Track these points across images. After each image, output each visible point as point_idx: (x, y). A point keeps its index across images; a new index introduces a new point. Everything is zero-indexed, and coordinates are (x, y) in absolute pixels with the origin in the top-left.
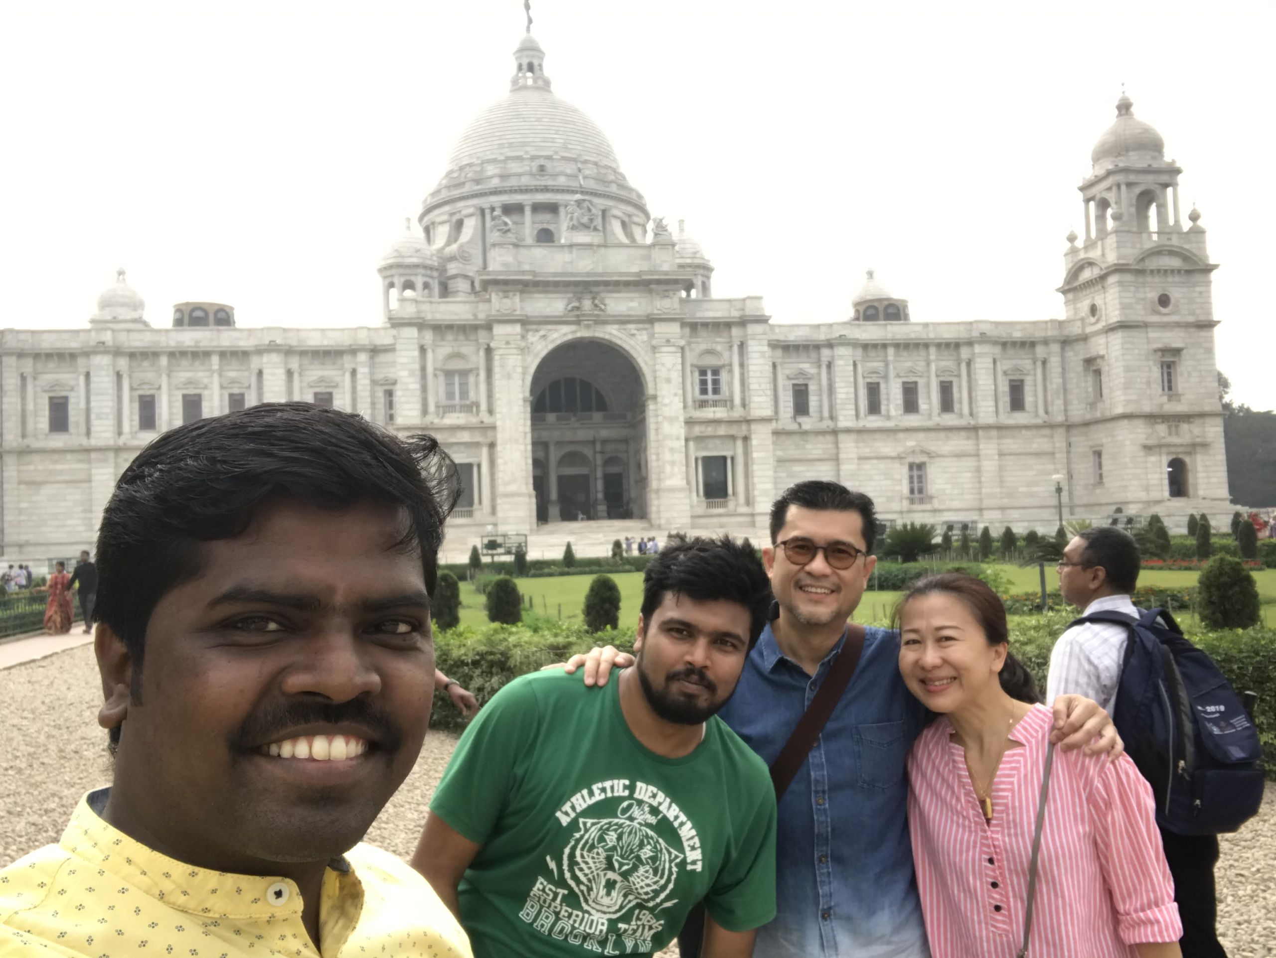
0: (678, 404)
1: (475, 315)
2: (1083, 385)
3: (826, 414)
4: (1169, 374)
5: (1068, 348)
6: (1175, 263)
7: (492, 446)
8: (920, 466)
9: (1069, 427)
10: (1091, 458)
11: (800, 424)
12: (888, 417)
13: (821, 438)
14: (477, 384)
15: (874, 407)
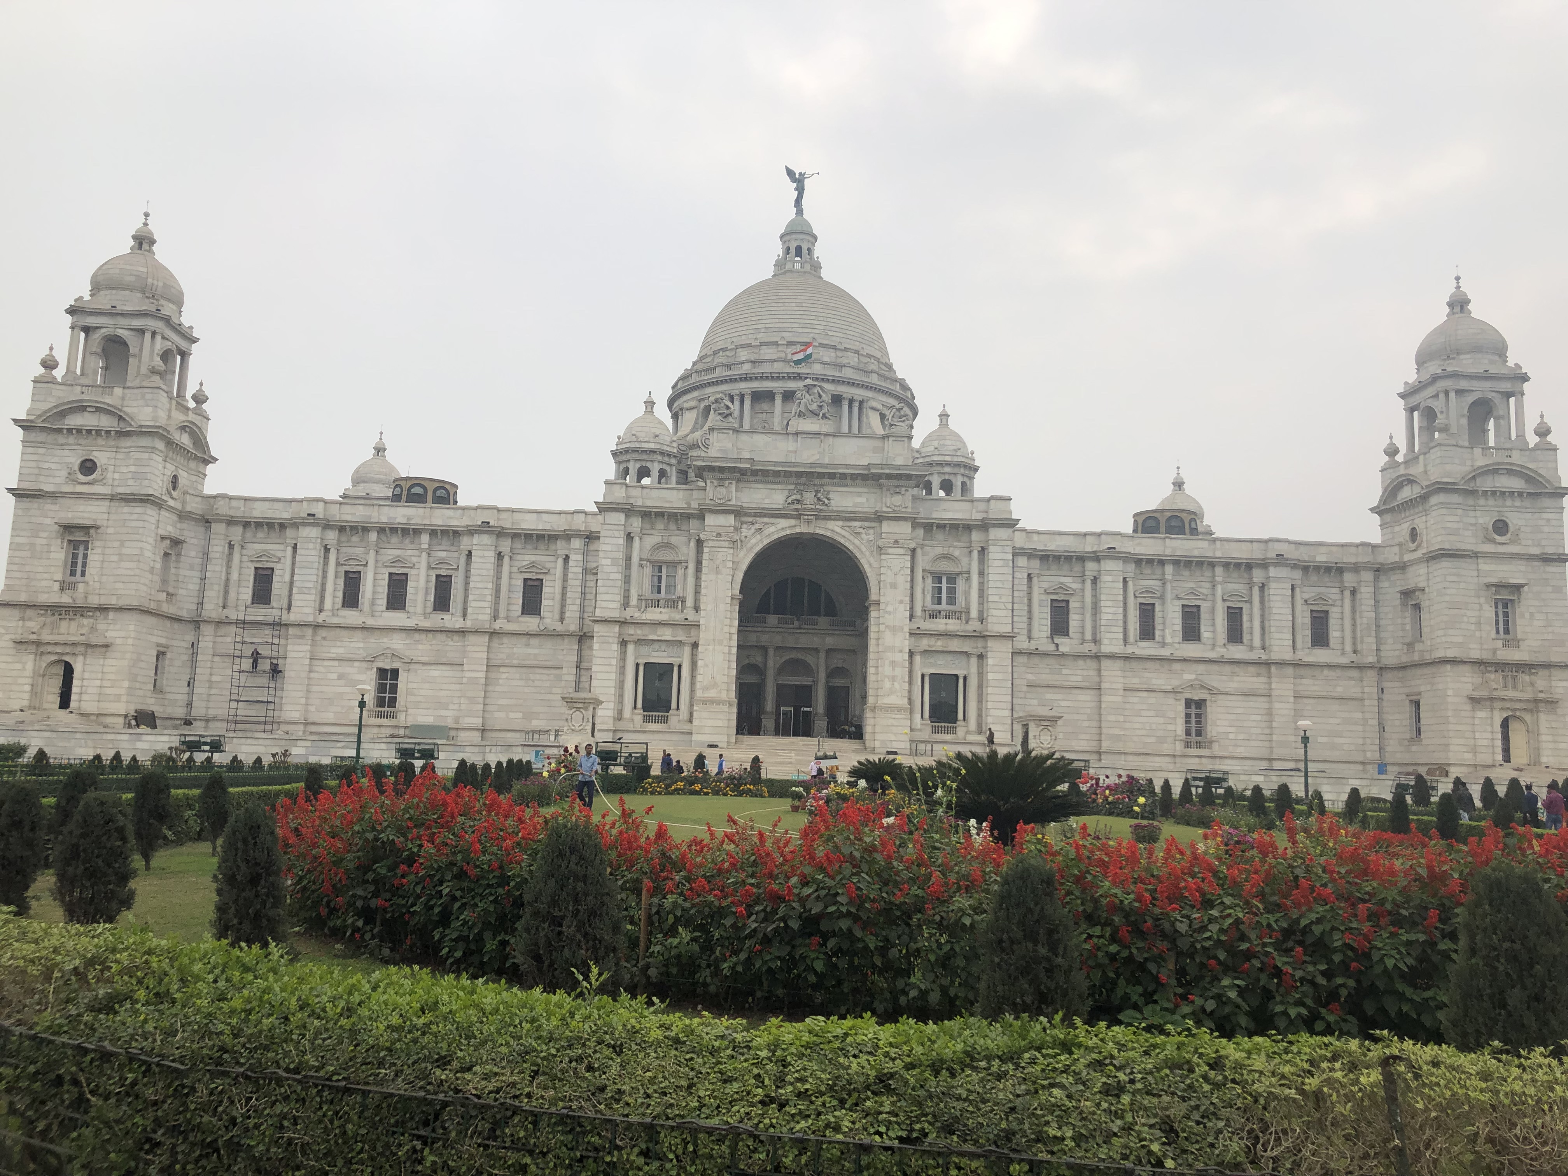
0: (903, 612)
1: (689, 504)
2: (1399, 621)
3: (1088, 636)
4: (1506, 615)
5: (1382, 578)
6: (1516, 484)
7: (695, 645)
8: (1200, 704)
9: (1382, 670)
10: (1408, 710)
11: (1057, 645)
12: (1164, 644)
13: (1081, 663)
14: (685, 575)
15: (1147, 632)
